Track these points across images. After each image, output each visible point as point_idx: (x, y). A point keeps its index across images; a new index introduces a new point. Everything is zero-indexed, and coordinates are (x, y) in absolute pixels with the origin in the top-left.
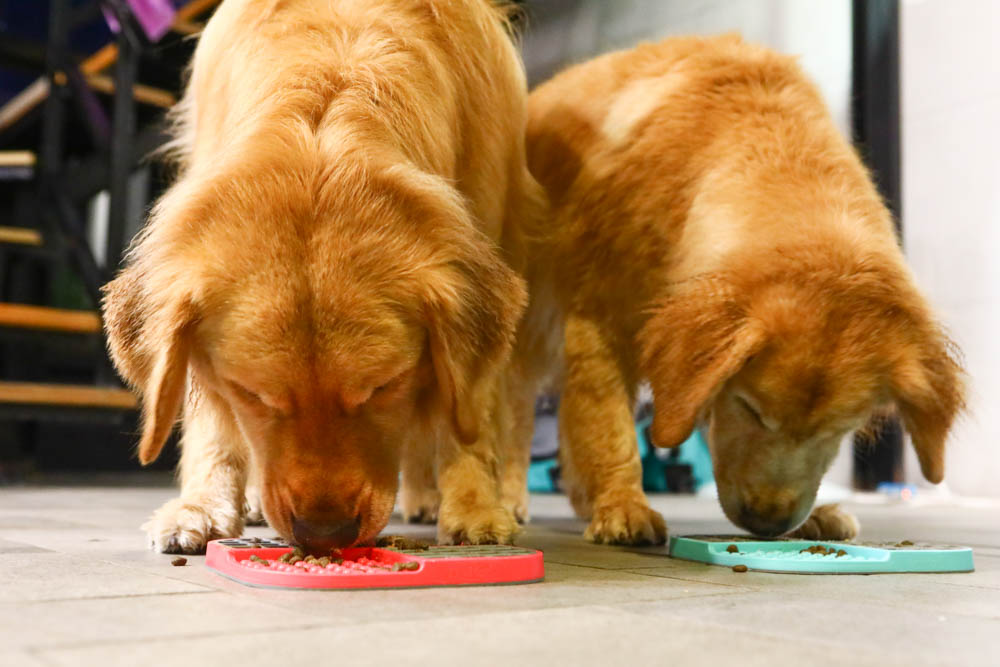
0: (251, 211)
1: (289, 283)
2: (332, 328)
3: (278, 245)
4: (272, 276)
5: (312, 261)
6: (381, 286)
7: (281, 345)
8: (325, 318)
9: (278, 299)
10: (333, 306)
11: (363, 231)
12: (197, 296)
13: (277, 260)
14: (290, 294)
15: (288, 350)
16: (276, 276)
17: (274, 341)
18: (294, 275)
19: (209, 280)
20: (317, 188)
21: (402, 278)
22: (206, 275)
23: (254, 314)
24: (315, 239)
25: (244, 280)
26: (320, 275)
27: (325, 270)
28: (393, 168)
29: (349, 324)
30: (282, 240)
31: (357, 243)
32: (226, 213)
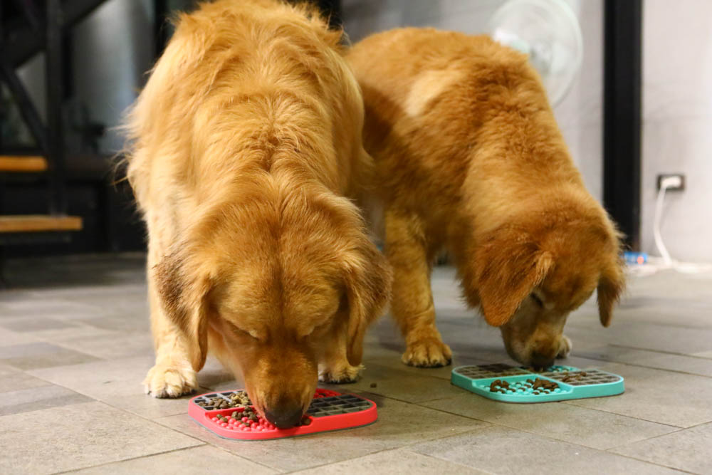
0: (244, 224)
1: (269, 263)
2: (294, 289)
3: (261, 242)
4: (258, 261)
5: (281, 251)
6: (321, 266)
7: (264, 299)
8: (289, 283)
9: (263, 272)
10: (295, 275)
11: (309, 233)
12: (213, 274)
13: (261, 251)
14: (269, 268)
15: (269, 302)
16: (261, 259)
17: (261, 297)
18: (271, 258)
19: (220, 264)
20: (281, 210)
21: (331, 260)
22: (219, 261)
23: (249, 282)
24: (283, 238)
25: (242, 263)
26: (287, 258)
27: (289, 255)
28: (322, 195)
29: (304, 287)
30: (264, 239)
31: (306, 240)
32: (228, 224)
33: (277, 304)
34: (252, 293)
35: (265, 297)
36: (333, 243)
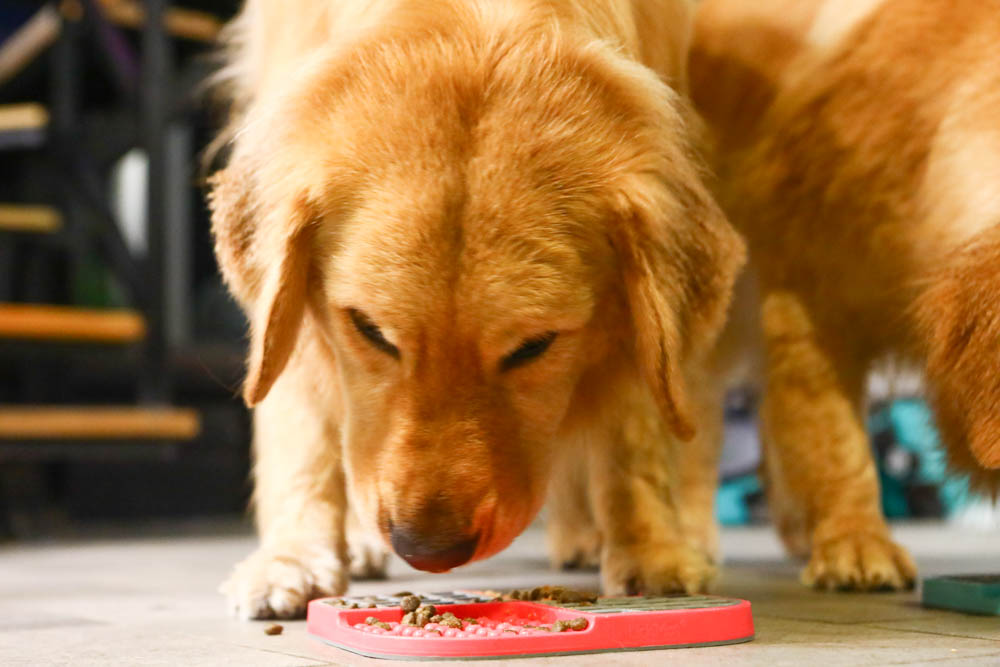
0: (400, 85)
1: (441, 179)
2: (490, 244)
3: (433, 128)
4: (418, 169)
5: (475, 154)
6: (564, 201)
7: (417, 259)
8: (481, 228)
9: (424, 197)
10: (496, 213)
11: (549, 118)
12: (316, 192)
13: (428, 149)
14: (439, 191)
15: (427, 266)
16: (424, 167)
17: (410, 253)
18: (448, 169)
19: (336, 169)
20: (492, 63)
21: (591, 191)
22: (330, 163)
23: (388, 213)
24: (482, 125)
25: (380, 170)
26: (485, 173)
27: (492, 167)
28: (591, 44)
29: (515, 240)
30: (439, 124)
31: (539, 135)
32: (368, 83)
33: (443, 274)
34: (389, 240)
35: (418, 254)
36: (601, 150)
